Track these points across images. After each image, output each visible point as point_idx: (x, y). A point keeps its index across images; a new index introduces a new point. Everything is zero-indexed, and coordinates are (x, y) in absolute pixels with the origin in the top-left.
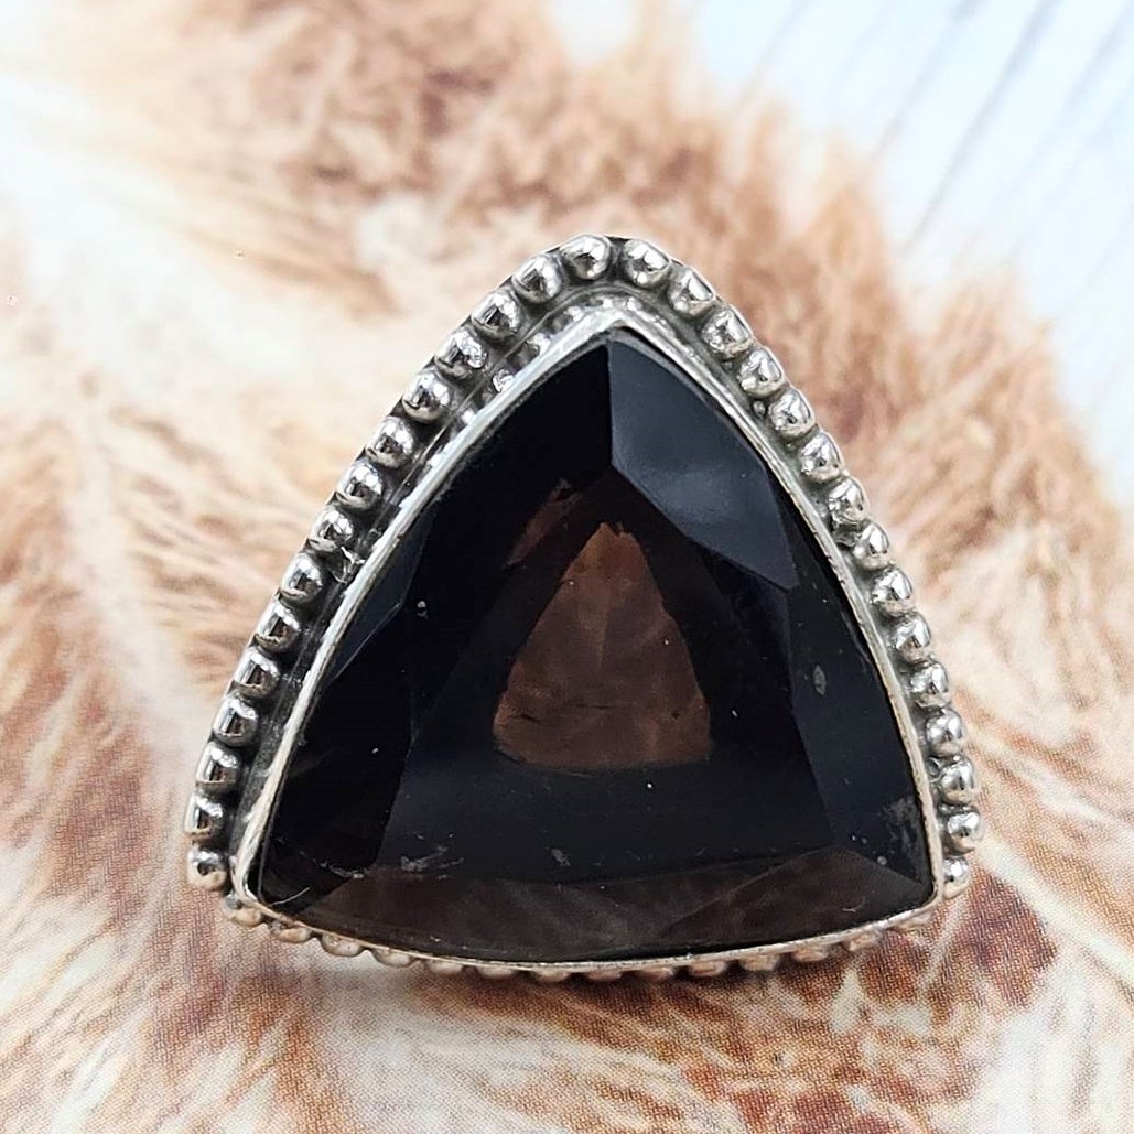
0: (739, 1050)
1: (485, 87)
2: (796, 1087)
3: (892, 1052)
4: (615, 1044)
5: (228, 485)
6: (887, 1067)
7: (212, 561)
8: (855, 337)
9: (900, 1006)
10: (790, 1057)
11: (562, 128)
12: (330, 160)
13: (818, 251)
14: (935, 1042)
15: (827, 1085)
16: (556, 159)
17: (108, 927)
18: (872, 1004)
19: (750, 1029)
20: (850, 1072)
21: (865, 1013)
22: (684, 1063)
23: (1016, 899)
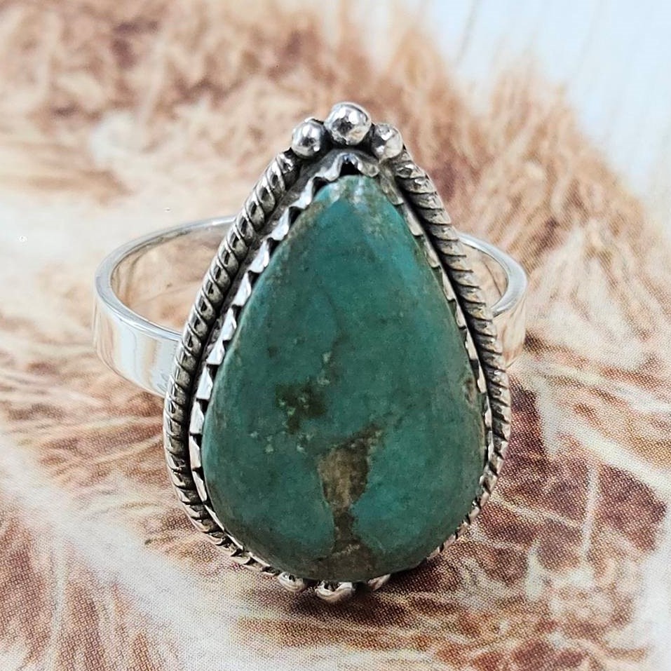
0: (469, 629)
1: (153, 26)
2: (513, 644)
3: (572, 604)
6: (571, 615)
8: (437, 129)
9: (570, 571)
10: (504, 626)
11: (210, 41)
12: (61, 103)
13: (400, 77)
14: (599, 590)
15: (534, 638)
16: (211, 62)
17: (29, 659)
18: (552, 575)
19: (473, 613)
20: (546, 625)
21: (548, 583)
23: (631, 479)
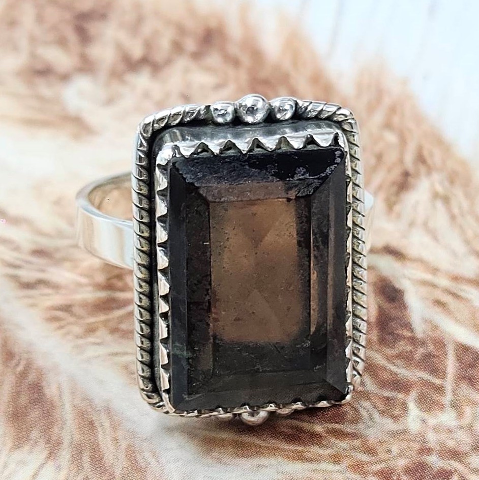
0: (369, 450)
1: (103, 16)
3: (443, 436)
4: (310, 460)
5: (40, 233)
6: (442, 444)
7: (43, 271)
9: (439, 414)
11: (147, 29)
12: (39, 66)
13: (287, 65)
14: (461, 427)
15: (417, 459)
17: (48, 458)
18: (426, 416)
19: (372, 440)
20: (426, 450)
21: (424, 421)
22: (346, 462)
